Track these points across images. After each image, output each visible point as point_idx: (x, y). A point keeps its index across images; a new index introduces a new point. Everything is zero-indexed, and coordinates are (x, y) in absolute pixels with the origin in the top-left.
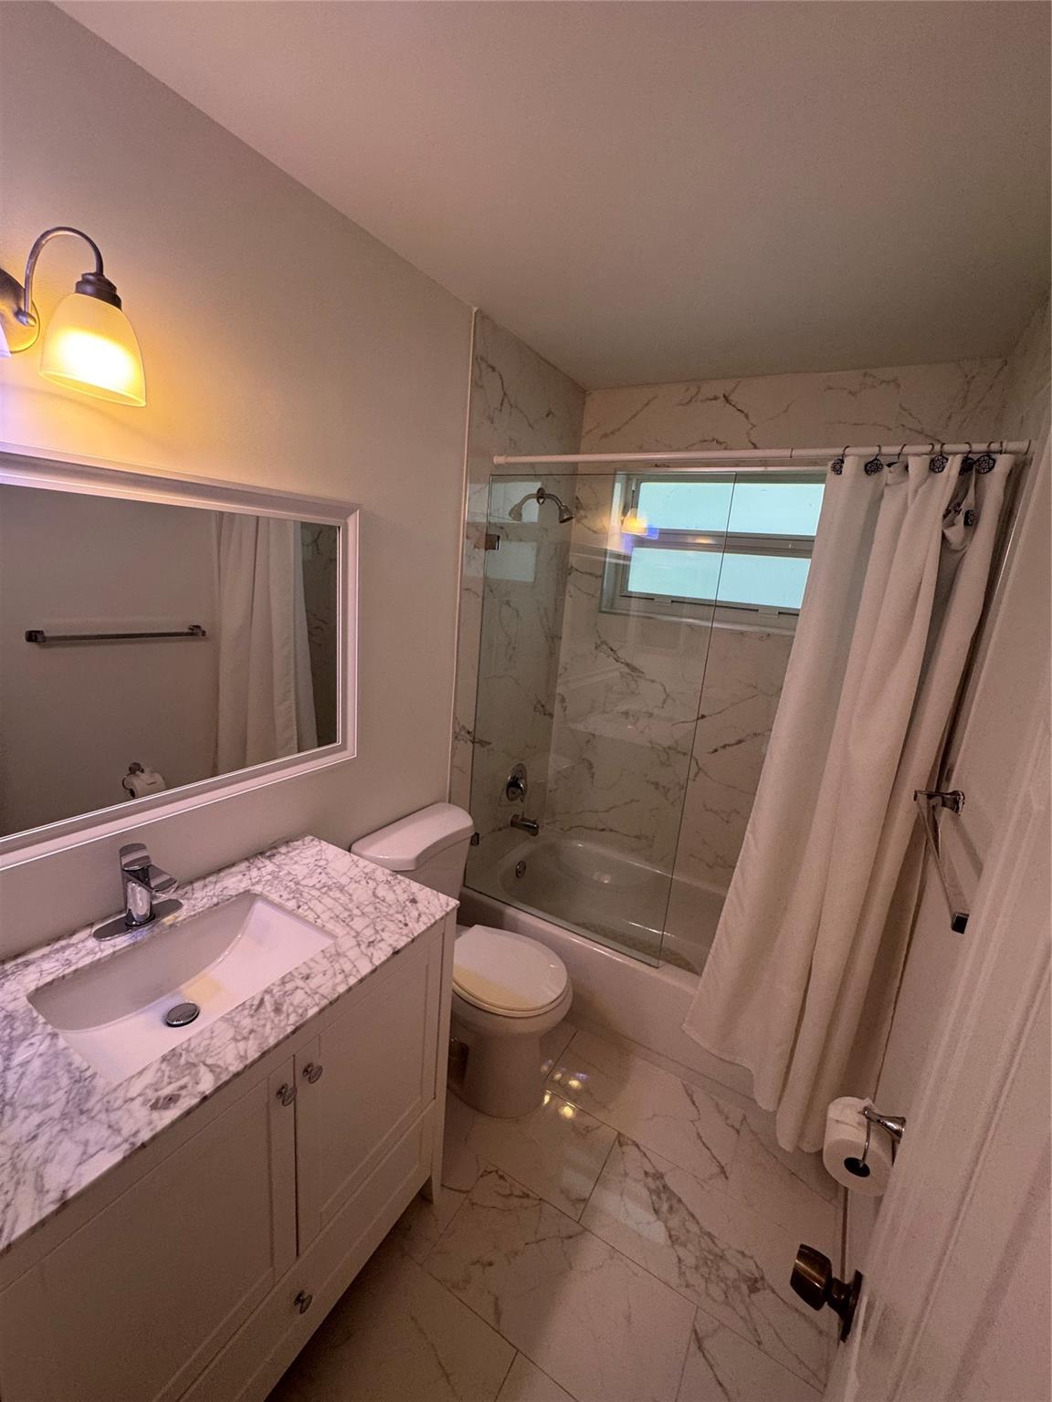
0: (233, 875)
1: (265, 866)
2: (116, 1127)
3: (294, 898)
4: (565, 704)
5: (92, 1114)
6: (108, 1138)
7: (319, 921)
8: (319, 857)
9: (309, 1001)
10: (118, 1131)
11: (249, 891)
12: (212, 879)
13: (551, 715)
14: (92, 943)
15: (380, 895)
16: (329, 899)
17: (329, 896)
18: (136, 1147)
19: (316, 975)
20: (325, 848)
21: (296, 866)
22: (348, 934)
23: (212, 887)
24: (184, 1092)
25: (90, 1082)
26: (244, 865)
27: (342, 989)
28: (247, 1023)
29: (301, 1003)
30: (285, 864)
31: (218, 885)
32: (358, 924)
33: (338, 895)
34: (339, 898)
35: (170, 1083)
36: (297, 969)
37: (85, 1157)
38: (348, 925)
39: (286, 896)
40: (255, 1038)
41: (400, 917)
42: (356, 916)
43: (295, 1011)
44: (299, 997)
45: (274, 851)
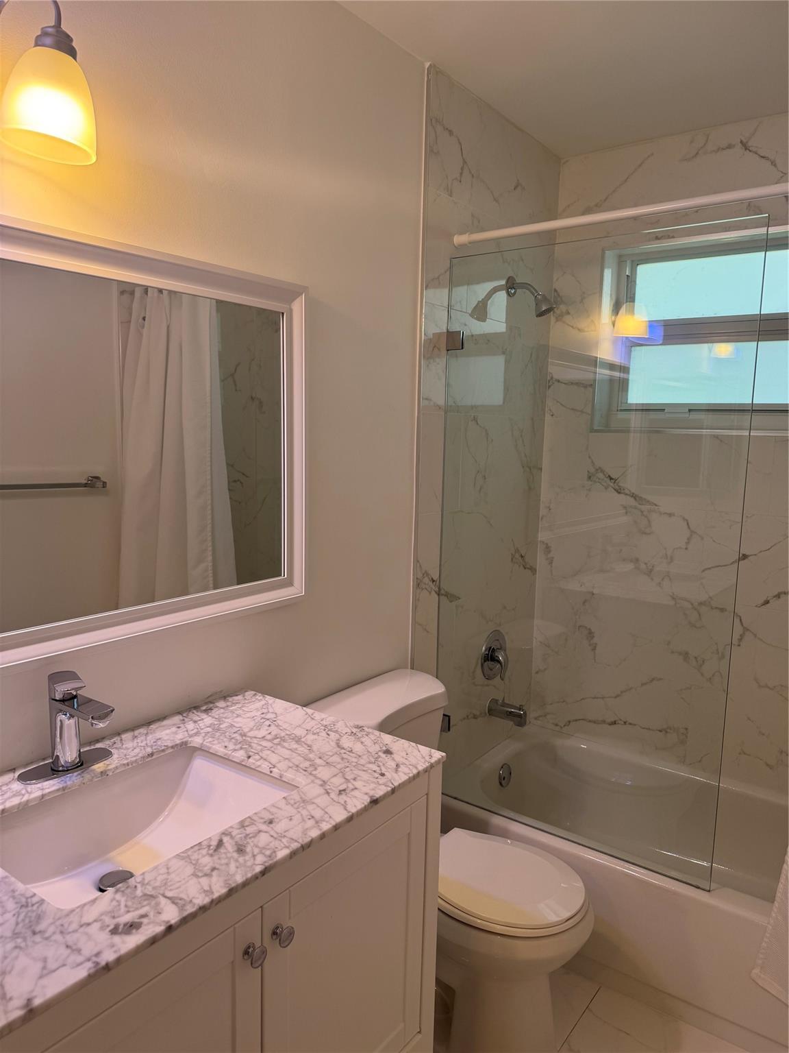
0: (168, 727)
1: (203, 719)
2: (74, 947)
3: (241, 748)
4: (551, 555)
5: (47, 935)
6: (68, 956)
7: (275, 770)
8: (265, 711)
9: (276, 843)
10: (79, 951)
11: (186, 743)
12: (142, 730)
13: (533, 570)
14: (17, 786)
15: (345, 746)
16: (284, 750)
17: (284, 747)
18: (100, 966)
19: (280, 820)
20: (270, 702)
21: (239, 719)
22: (313, 782)
23: (143, 738)
24: (145, 920)
25: (38, 907)
26: (177, 719)
27: (315, 833)
28: (207, 862)
29: (268, 845)
30: (225, 718)
31: (150, 737)
32: (324, 773)
33: (294, 745)
34: (296, 749)
35: (128, 912)
36: (256, 814)
37: (45, 972)
38: (311, 774)
39: (231, 746)
40: (219, 876)
41: (374, 767)
42: (319, 766)
43: (261, 852)
44: (263, 839)
45: (211, 705)
